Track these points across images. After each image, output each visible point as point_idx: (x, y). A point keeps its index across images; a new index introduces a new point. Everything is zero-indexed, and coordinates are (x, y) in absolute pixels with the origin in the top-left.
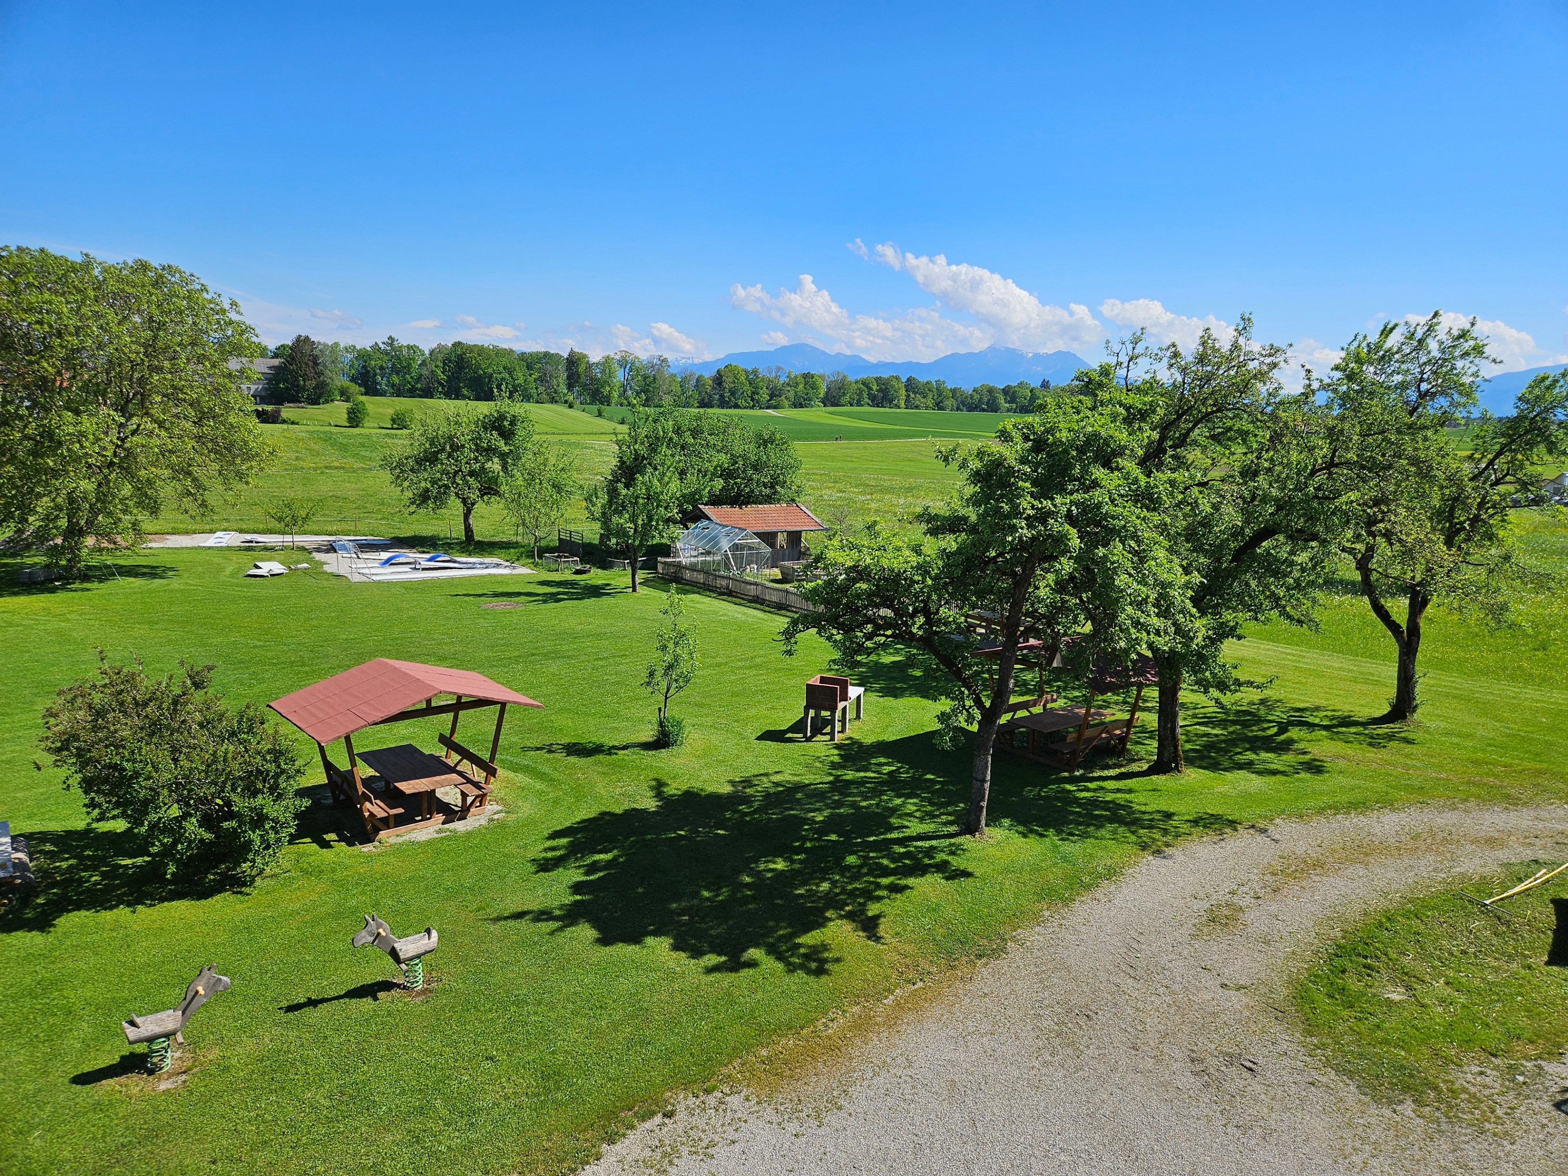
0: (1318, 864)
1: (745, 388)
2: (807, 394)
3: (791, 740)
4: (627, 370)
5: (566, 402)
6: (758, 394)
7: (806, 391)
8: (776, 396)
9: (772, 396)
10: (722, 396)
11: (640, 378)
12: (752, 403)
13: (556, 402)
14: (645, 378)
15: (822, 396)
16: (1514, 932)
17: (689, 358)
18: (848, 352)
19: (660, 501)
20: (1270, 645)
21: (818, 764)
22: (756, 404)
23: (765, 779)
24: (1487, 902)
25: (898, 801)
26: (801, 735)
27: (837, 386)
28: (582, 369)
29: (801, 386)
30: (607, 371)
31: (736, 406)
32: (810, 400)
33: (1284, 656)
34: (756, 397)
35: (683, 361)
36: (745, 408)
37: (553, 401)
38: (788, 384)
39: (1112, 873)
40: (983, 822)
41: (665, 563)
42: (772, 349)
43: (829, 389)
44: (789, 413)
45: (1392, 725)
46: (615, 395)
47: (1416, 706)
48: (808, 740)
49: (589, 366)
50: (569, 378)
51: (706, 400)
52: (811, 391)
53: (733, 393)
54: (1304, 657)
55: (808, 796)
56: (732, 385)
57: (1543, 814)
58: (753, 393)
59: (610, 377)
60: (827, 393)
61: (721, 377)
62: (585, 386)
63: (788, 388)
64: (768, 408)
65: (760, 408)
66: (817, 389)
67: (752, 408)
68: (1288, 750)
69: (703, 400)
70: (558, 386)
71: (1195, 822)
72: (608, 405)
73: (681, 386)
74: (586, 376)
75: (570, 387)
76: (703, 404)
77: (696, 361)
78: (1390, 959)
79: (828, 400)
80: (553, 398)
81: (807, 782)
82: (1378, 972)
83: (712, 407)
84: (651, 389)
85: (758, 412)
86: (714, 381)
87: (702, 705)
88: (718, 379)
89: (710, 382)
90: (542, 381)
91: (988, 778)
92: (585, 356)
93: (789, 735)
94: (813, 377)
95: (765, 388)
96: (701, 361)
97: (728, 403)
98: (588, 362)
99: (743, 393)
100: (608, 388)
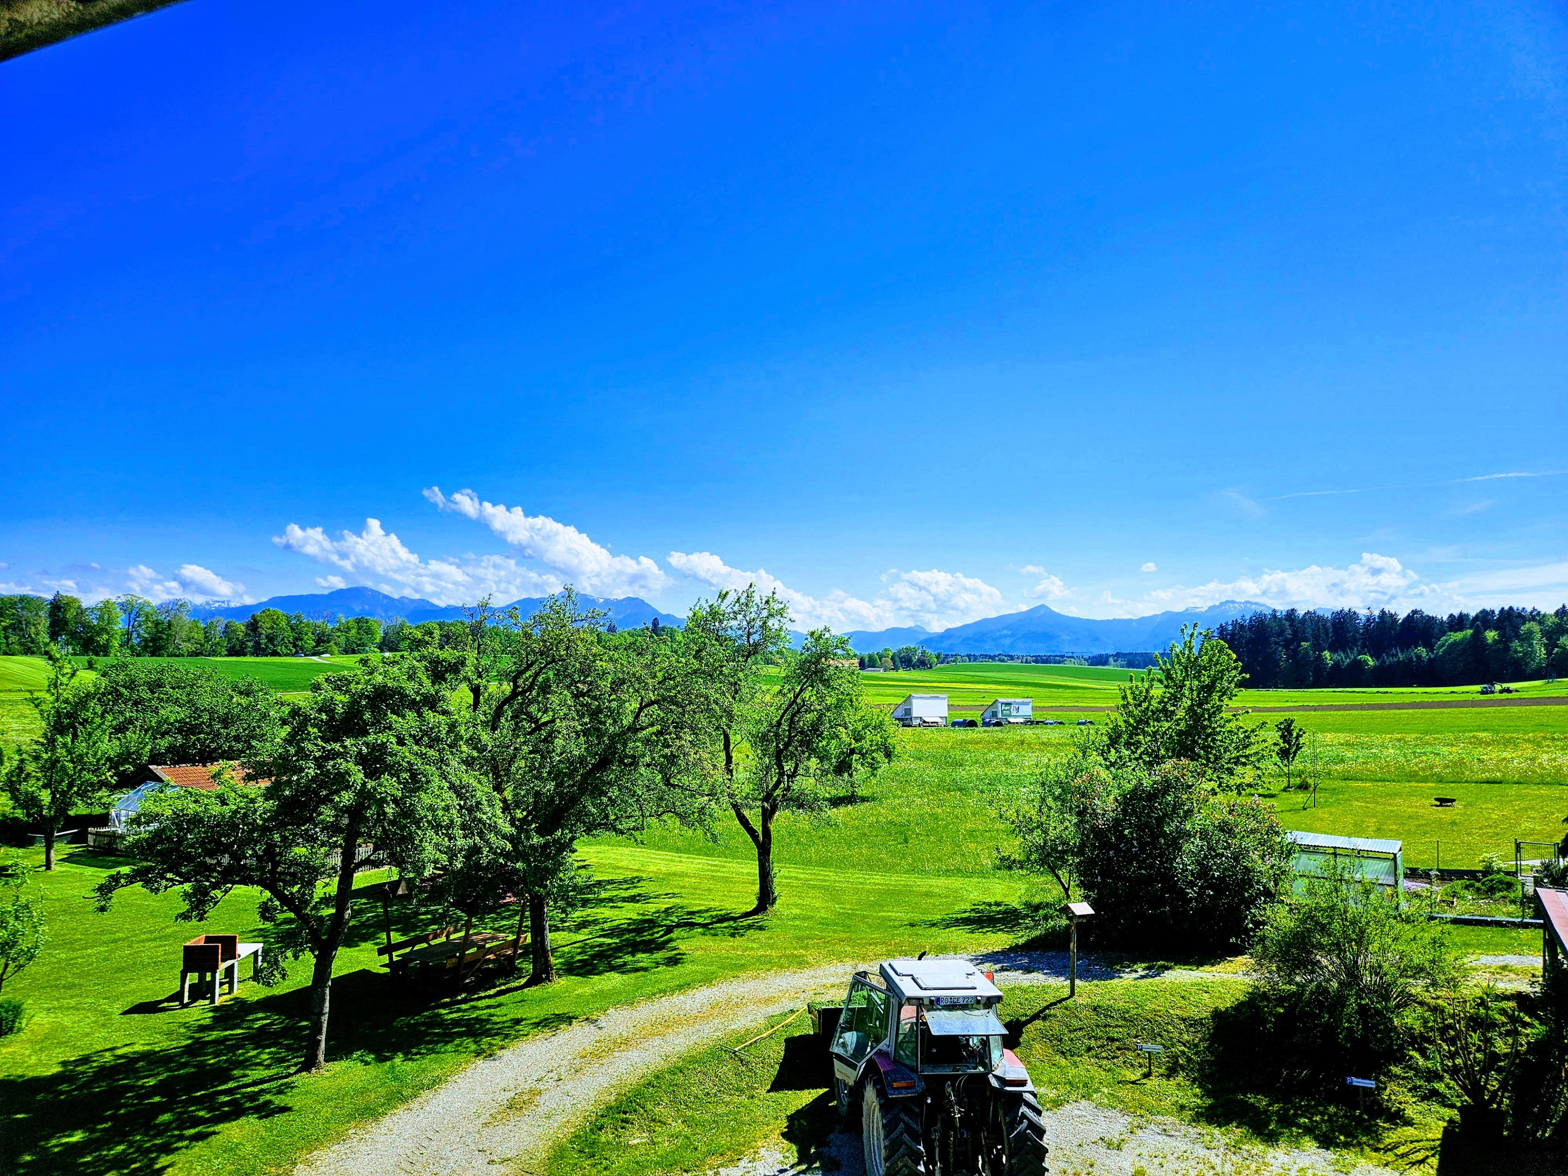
0: (626, 1042)
1: (286, 634)
2: (360, 639)
3: (164, 1010)
4: (132, 616)
5: (46, 653)
6: (301, 640)
7: (359, 637)
8: (324, 642)
9: (319, 642)
10: (258, 643)
11: (150, 624)
12: (294, 650)
13: (33, 653)
14: (157, 624)
15: (378, 641)
16: (751, 1070)
17: (223, 602)
18: (417, 596)
19: (85, 764)
20: (703, 860)
21: (182, 1030)
22: (298, 649)
23: (107, 1054)
24: (736, 1049)
25: (254, 1053)
26: (177, 1003)
27: (396, 631)
28: (70, 615)
29: (354, 631)
30: (106, 617)
31: (275, 654)
32: (364, 645)
33: (709, 867)
34: (300, 643)
35: (217, 605)
36: (286, 655)
37: (28, 651)
38: (338, 630)
39: (436, 1082)
40: (321, 1057)
41: (97, 834)
42: (326, 592)
43: (386, 634)
44: (338, 659)
45: (756, 917)
46: (116, 644)
47: (775, 898)
48: (185, 1006)
49: (81, 612)
50: (52, 625)
51: (238, 647)
52: (365, 637)
53: (271, 639)
54: (724, 867)
55: (150, 1063)
56: (270, 631)
57: (819, 972)
58: (296, 639)
59: (109, 623)
60: (384, 638)
61: (256, 622)
62: (73, 635)
63: (339, 634)
64: (314, 655)
65: (305, 655)
66: (372, 634)
67: (296, 654)
68: (663, 948)
69: (233, 647)
70: (37, 634)
71: (537, 1024)
72: (105, 655)
73: (206, 633)
74: (77, 623)
75: (54, 636)
76: (232, 652)
77: (232, 605)
78: (646, 1111)
79: (385, 645)
80: (29, 648)
81: (157, 1049)
82: (632, 1123)
83: (244, 655)
84: (165, 637)
85: (301, 660)
86: (247, 627)
87: (71, 986)
88: (252, 624)
89: (243, 628)
90: (14, 629)
91: (326, 1009)
92: (75, 600)
93: (165, 1004)
94: (367, 622)
95: (310, 634)
96: (238, 605)
97: (264, 650)
98: (79, 607)
99: (283, 639)
100: (105, 636)
